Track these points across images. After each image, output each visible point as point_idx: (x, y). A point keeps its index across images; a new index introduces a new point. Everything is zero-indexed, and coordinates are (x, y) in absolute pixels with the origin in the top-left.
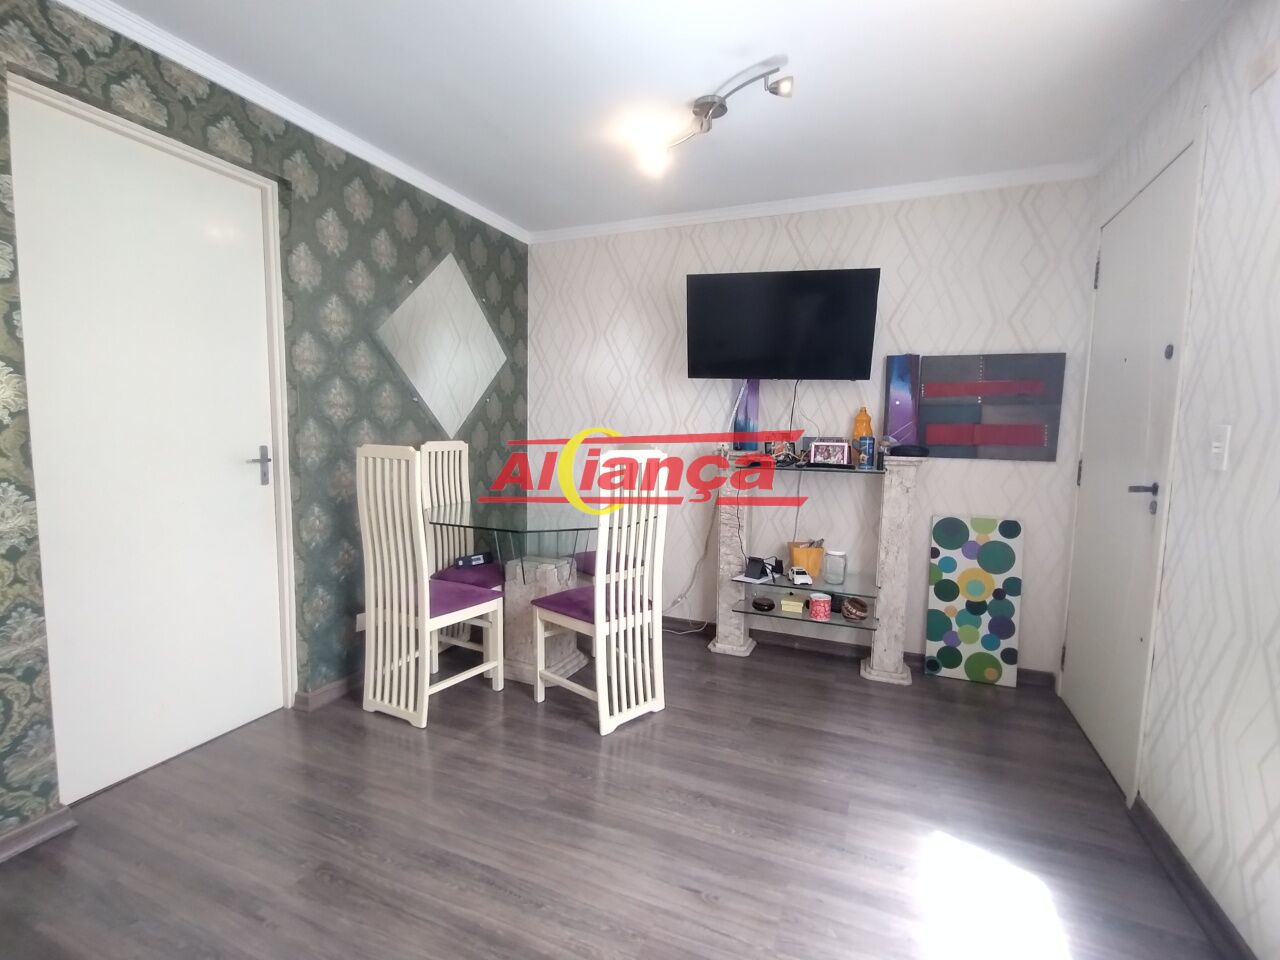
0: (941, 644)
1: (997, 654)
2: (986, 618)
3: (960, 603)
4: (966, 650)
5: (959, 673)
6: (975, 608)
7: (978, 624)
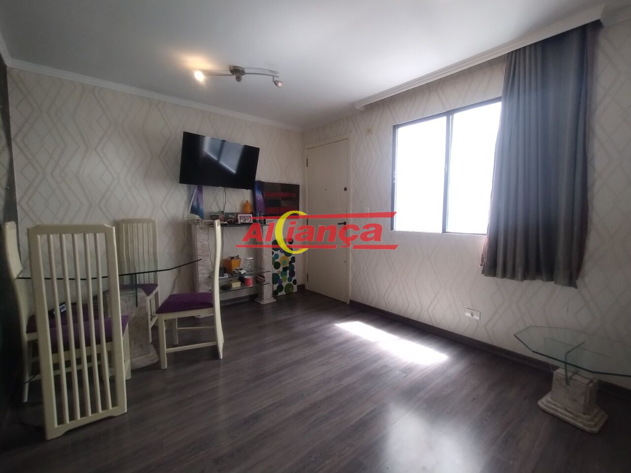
0: (278, 284)
1: (292, 283)
2: (288, 272)
3: (281, 269)
4: (284, 284)
5: (283, 293)
6: (285, 269)
7: (286, 275)
